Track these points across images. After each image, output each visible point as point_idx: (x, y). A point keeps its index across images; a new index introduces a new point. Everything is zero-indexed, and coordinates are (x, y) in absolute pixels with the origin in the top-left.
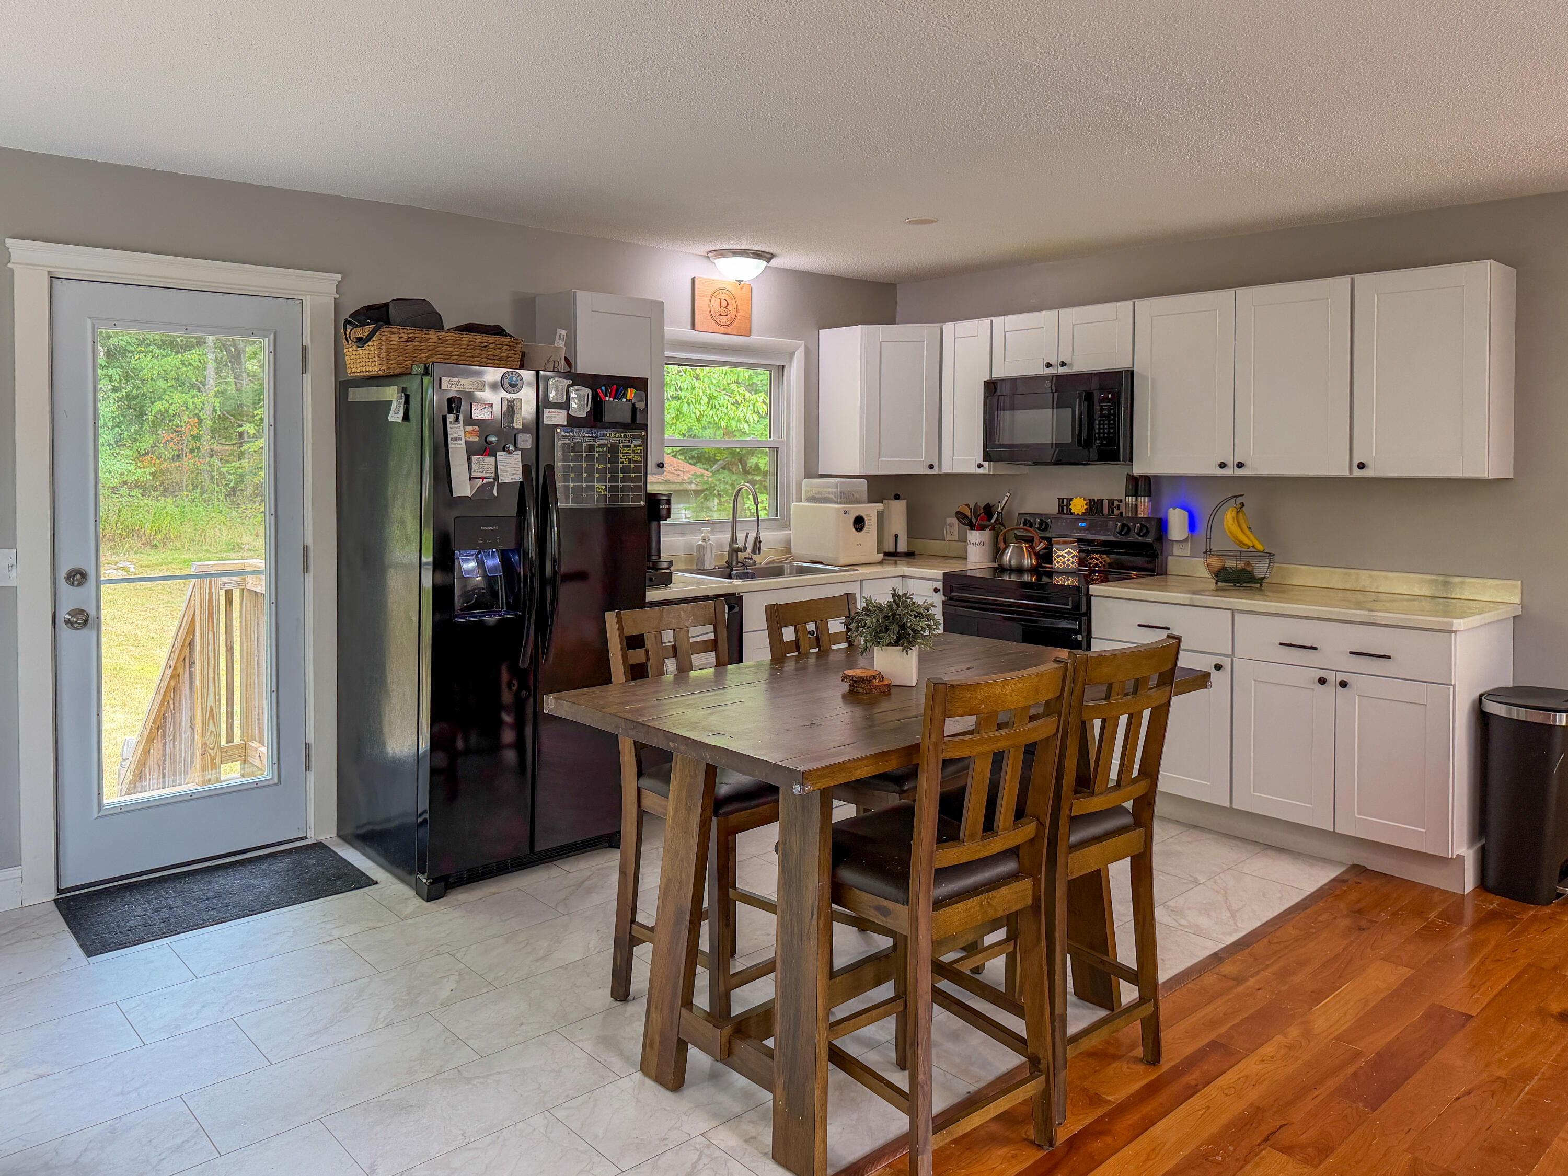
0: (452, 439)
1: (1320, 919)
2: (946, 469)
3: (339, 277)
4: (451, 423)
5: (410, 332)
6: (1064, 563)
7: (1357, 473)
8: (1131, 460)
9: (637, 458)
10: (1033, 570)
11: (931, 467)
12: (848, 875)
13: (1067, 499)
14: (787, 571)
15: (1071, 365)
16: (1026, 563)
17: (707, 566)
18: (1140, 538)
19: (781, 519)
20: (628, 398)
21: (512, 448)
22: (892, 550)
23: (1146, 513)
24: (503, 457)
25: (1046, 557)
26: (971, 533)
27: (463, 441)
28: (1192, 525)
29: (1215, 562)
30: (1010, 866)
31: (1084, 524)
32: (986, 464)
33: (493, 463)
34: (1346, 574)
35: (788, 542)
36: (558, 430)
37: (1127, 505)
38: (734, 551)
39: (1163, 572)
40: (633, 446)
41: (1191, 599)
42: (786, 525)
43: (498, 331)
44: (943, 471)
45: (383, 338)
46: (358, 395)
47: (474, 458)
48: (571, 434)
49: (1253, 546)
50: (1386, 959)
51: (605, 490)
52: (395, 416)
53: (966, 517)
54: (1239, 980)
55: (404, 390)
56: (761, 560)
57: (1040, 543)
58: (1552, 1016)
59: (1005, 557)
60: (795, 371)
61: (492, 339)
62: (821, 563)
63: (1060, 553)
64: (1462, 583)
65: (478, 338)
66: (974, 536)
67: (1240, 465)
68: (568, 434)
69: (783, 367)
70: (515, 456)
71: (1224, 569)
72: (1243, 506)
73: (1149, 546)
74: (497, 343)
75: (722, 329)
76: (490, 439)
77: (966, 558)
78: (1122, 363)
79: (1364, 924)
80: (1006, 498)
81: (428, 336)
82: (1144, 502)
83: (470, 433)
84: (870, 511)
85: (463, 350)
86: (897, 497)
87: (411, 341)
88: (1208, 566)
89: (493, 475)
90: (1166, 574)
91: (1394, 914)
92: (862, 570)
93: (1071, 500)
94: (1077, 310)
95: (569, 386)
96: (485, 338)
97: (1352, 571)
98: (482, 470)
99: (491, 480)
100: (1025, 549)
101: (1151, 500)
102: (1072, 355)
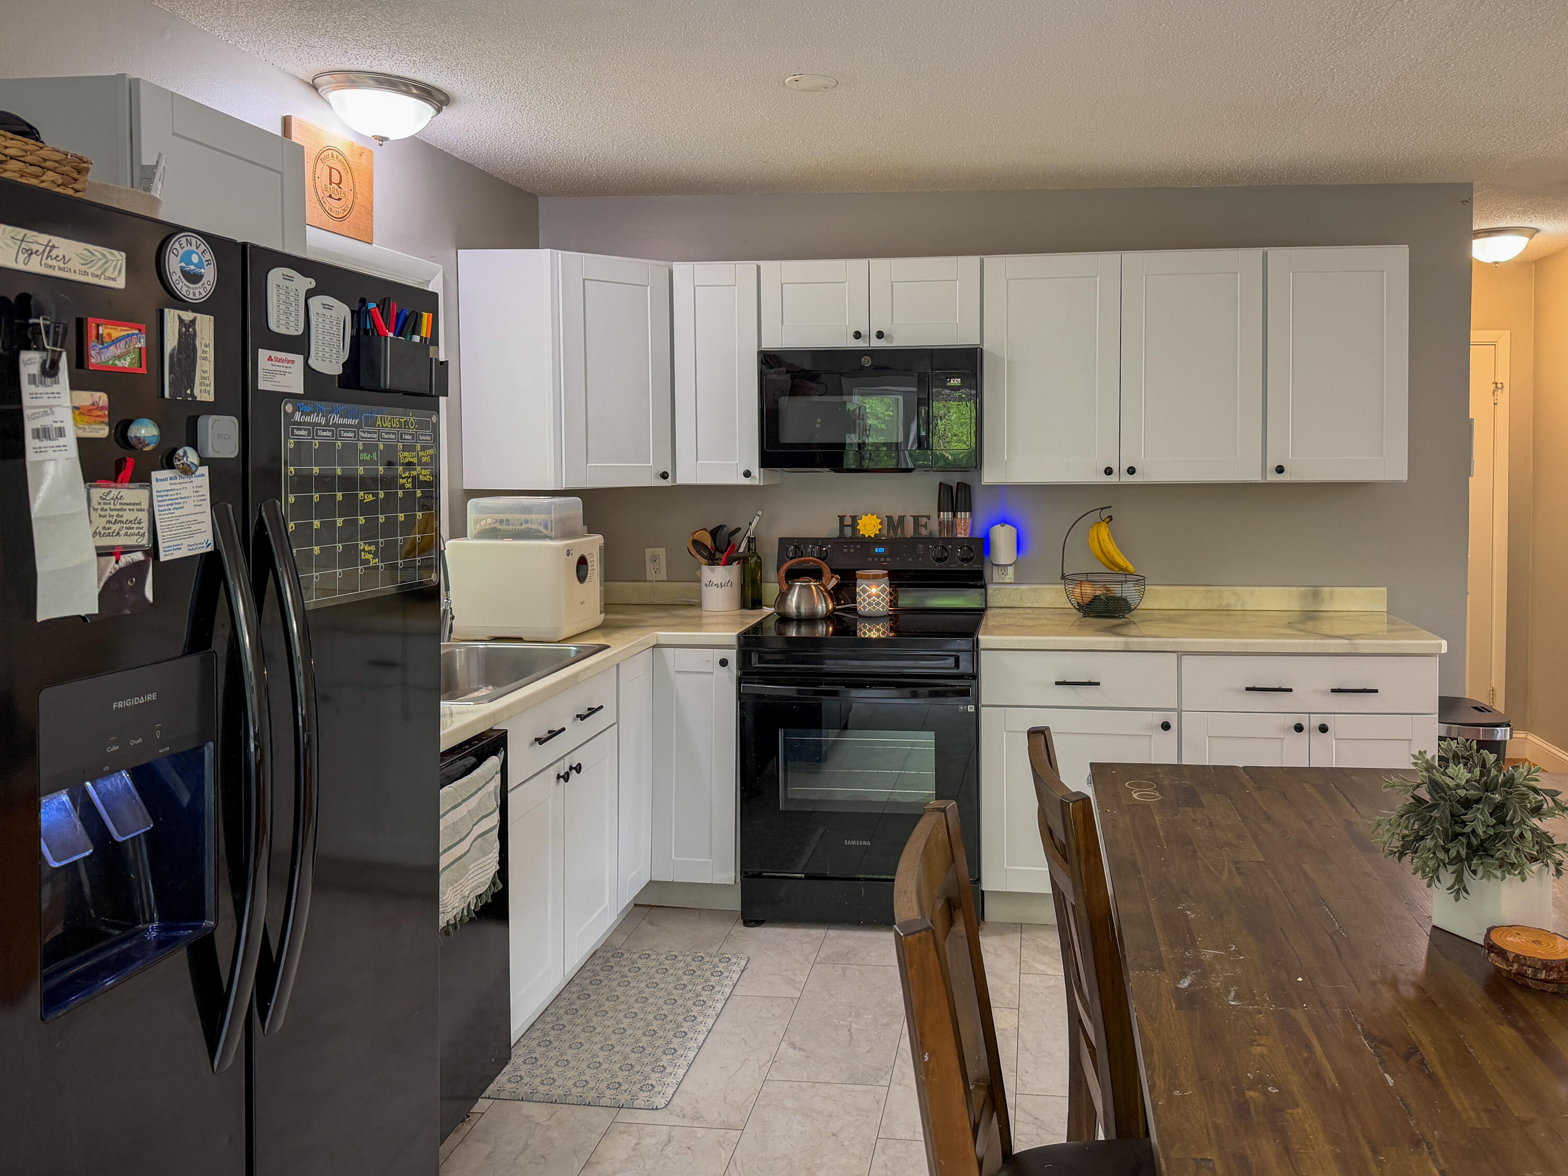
0: (37, 434)
2: (685, 479)
7: (1274, 477)
8: (982, 466)
9: (425, 474)
10: (829, 618)
11: (664, 476)
13: (851, 516)
16: (818, 608)
18: (963, 564)
20: (424, 335)
21: (188, 458)
23: (967, 532)
24: (165, 485)
25: (846, 596)
26: (712, 571)
27: (69, 439)
28: (1019, 545)
29: (1077, 589)
31: (882, 550)
32: (760, 471)
33: (146, 505)
36: (289, 408)
37: (939, 523)
40: (418, 447)
44: (678, 481)
47: (99, 492)
48: (313, 418)
49: (1126, 569)
51: (375, 555)
53: (703, 546)
57: (833, 577)
59: (789, 602)
63: (869, 590)
66: (714, 574)
67: (1133, 471)
68: (307, 419)
70: (196, 481)
72: (1111, 520)
76: (133, 430)
78: (962, 338)
80: (757, 519)
82: (964, 518)
83: (87, 411)
84: (591, 548)
88: (1072, 597)
89: (145, 541)
90: (987, 607)
93: (858, 517)
94: (895, 262)
95: (310, 294)
98: (117, 527)
99: (139, 556)
100: (813, 588)
101: (971, 516)
102: (893, 323)
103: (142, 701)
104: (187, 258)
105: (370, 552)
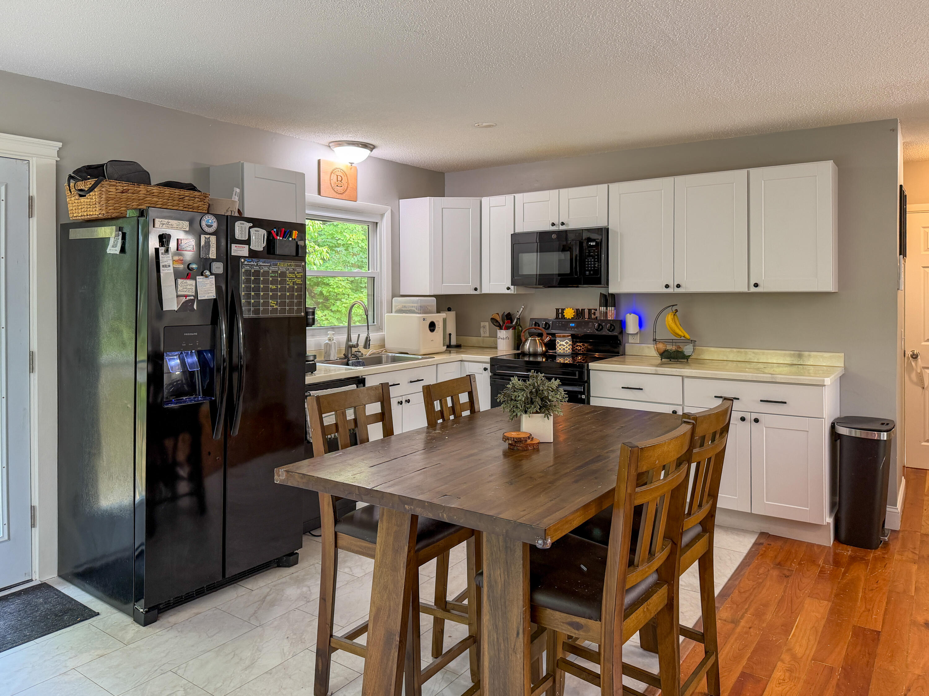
0: (163, 266)
1: (760, 572)
2: (485, 291)
3: (60, 145)
4: (162, 254)
5: (122, 186)
6: (564, 349)
7: (753, 290)
8: (608, 284)
9: (299, 281)
10: (544, 354)
11: (476, 289)
12: (542, 598)
13: (562, 309)
14: (384, 360)
15: (568, 225)
16: (539, 350)
17: (332, 358)
18: (610, 333)
19: (377, 325)
20: (293, 237)
21: (208, 273)
22: (449, 343)
23: (613, 317)
24: (201, 280)
25: (551, 345)
26: (500, 332)
27: (171, 268)
28: (641, 325)
29: (661, 347)
30: (654, 577)
31: (573, 325)
32: (512, 287)
33: (194, 284)
34: (738, 352)
35: (383, 340)
36: (243, 260)
37: (600, 312)
38: (350, 347)
39: (624, 354)
40: (296, 272)
41: (656, 370)
42: (380, 329)
43: (191, 188)
44: (483, 292)
45: (103, 189)
46: (76, 234)
47: (180, 281)
48: (252, 263)
49: (684, 336)
50: (811, 597)
51: (276, 304)
52: (113, 249)
53: (497, 321)
54: (735, 622)
55: (120, 229)
56: (367, 353)
57: (547, 337)
58: (921, 625)
59: (525, 346)
60: (385, 226)
61: (187, 193)
62: (407, 354)
63: (562, 343)
64: (810, 355)
65: (177, 191)
66: (502, 333)
67: (678, 286)
68: (249, 263)
69: (377, 223)
70: (211, 279)
71: (666, 351)
72: (677, 311)
73: (616, 337)
74: (191, 196)
75: (338, 196)
76: (191, 266)
77: (498, 348)
78: (601, 223)
79: (786, 572)
80: (522, 309)
81: (139, 189)
82: (612, 310)
83: (177, 261)
84: (438, 318)
85: (165, 200)
86: (449, 310)
87: (126, 192)
88: (657, 350)
89: (194, 294)
90: (625, 355)
91: (800, 564)
92: (436, 357)
93: (564, 309)
94: (570, 190)
95: (250, 228)
96: (182, 192)
97: (743, 350)
98: (186, 290)
99: (192, 298)
100: (538, 341)
101: (615, 309)
102: (569, 218)
104: (208, 221)
105: (274, 303)
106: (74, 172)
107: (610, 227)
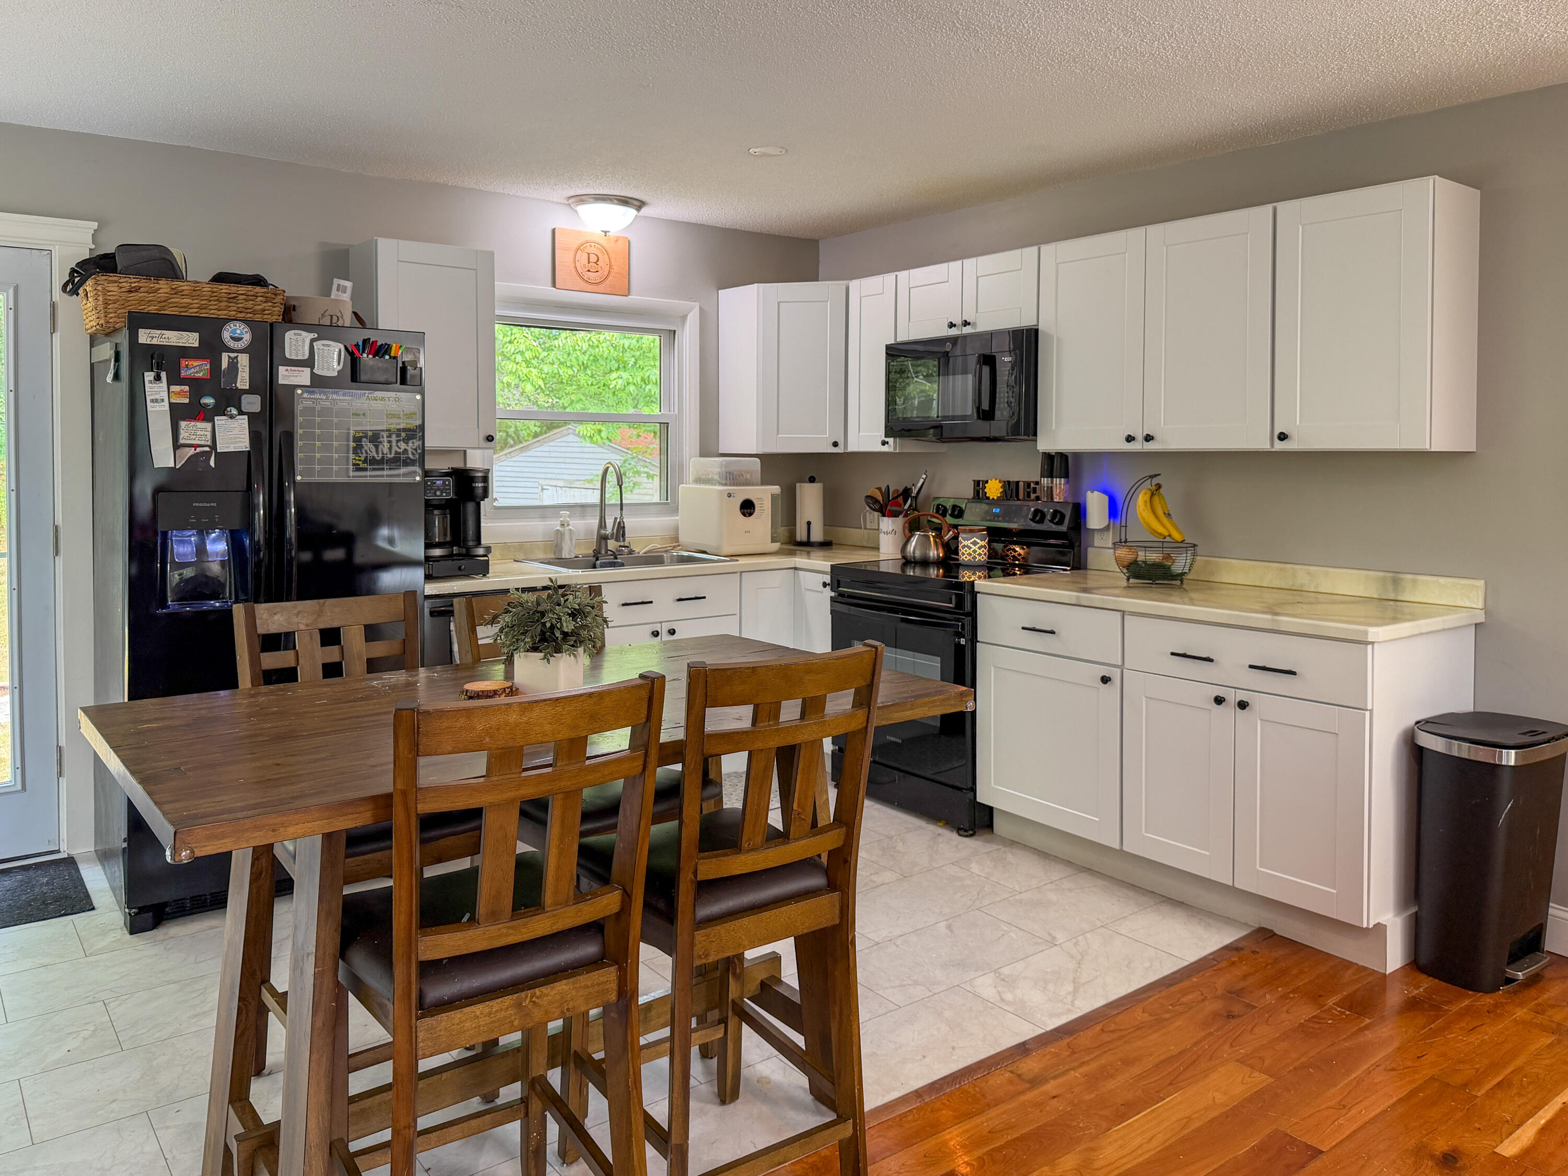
1: (1184, 1000)
2: (853, 447)
3: (95, 225)
4: (150, 382)
6: (969, 554)
7: (1280, 446)
8: (1035, 434)
10: (939, 563)
11: (835, 444)
13: (983, 481)
14: (667, 561)
15: (974, 325)
16: (931, 554)
17: (565, 554)
18: (1054, 526)
19: (669, 503)
20: (392, 354)
21: (234, 412)
22: (805, 539)
23: (1062, 497)
24: (223, 422)
25: (951, 549)
26: (883, 521)
27: (166, 404)
29: (1127, 554)
30: (590, 949)
31: (998, 510)
32: (891, 440)
33: (209, 429)
34: (1281, 569)
35: (677, 529)
36: (299, 391)
37: (1043, 487)
38: (603, 539)
39: (1082, 566)
41: (1078, 597)
42: (675, 511)
43: (255, 281)
44: (850, 449)
45: (99, 288)
46: (94, 354)
47: (183, 423)
48: (318, 396)
49: (1169, 536)
50: (1242, 1061)
51: (364, 462)
52: (110, 377)
53: (877, 501)
54: (1035, 1082)
55: (116, 346)
57: (949, 531)
59: (909, 546)
60: (689, 336)
62: (704, 552)
63: (966, 543)
64: (1417, 582)
66: (887, 524)
67: (1148, 438)
68: (313, 396)
69: (674, 332)
70: (240, 421)
71: (1135, 562)
72: (1159, 487)
73: (1065, 535)
74: (251, 293)
75: (590, 288)
76: (204, 401)
77: (878, 549)
78: (1025, 320)
79: (1237, 1009)
80: (922, 481)
81: (157, 286)
82: (1060, 484)
83: (178, 393)
84: (765, 494)
85: (203, 302)
86: (812, 480)
87: (136, 291)
89: (209, 444)
90: (1085, 568)
91: (1284, 997)
92: (743, 561)
93: (987, 482)
94: (980, 260)
95: (313, 341)
96: (234, 289)
97: (1289, 566)
98: (194, 437)
99: (207, 449)
100: (929, 536)
101: (1066, 482)
102: (977, 312)
103: (208, 505)
104: (234, 331)
105: (360, 460)
106: (78, 264)
107: (1040, 328)
